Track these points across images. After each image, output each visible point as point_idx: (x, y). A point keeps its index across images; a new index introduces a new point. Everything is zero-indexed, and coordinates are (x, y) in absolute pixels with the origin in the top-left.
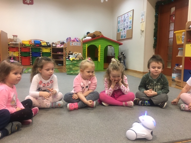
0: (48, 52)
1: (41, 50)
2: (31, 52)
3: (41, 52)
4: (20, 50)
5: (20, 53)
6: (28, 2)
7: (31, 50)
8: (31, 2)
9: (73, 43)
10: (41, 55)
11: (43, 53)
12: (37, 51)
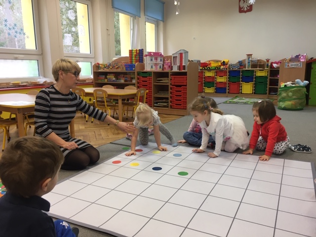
0: (264, 75)
1: (254, 74)
2: (241, 76)
3: (254, 76)
4: (228, 74)
5: (229, 78)
6: (245, 9)
7: (241, 74)
8: (248, 8)
9: (290, 64)
10: (254, 80)
11: (256, 77)
12: (249, 75)
